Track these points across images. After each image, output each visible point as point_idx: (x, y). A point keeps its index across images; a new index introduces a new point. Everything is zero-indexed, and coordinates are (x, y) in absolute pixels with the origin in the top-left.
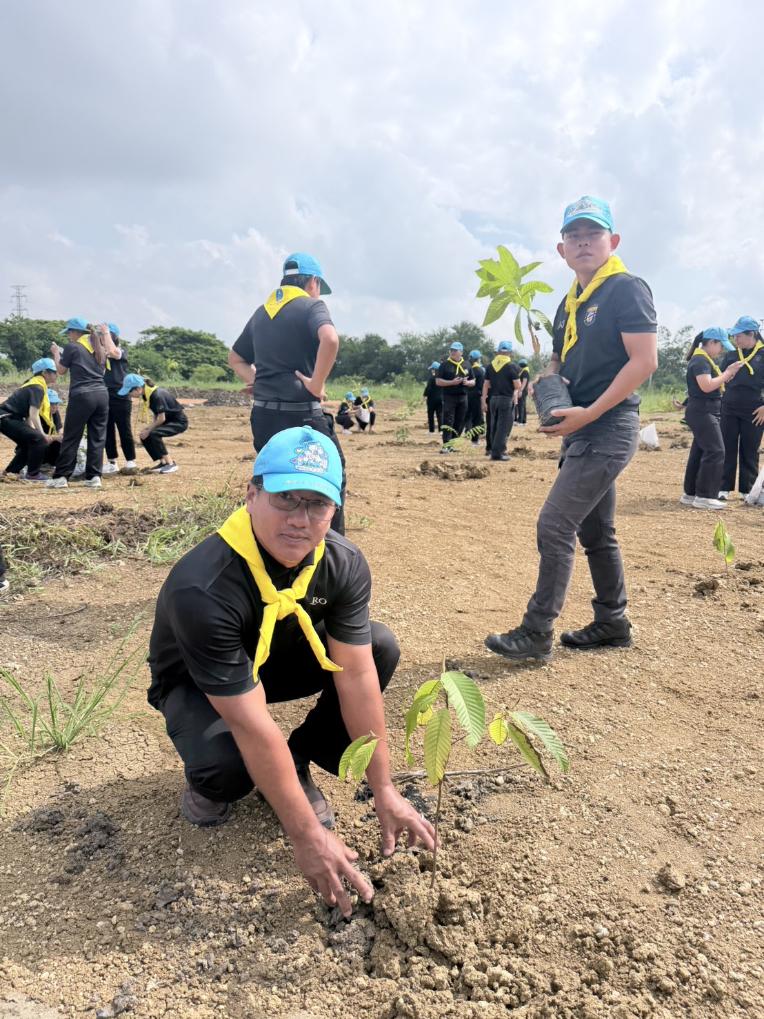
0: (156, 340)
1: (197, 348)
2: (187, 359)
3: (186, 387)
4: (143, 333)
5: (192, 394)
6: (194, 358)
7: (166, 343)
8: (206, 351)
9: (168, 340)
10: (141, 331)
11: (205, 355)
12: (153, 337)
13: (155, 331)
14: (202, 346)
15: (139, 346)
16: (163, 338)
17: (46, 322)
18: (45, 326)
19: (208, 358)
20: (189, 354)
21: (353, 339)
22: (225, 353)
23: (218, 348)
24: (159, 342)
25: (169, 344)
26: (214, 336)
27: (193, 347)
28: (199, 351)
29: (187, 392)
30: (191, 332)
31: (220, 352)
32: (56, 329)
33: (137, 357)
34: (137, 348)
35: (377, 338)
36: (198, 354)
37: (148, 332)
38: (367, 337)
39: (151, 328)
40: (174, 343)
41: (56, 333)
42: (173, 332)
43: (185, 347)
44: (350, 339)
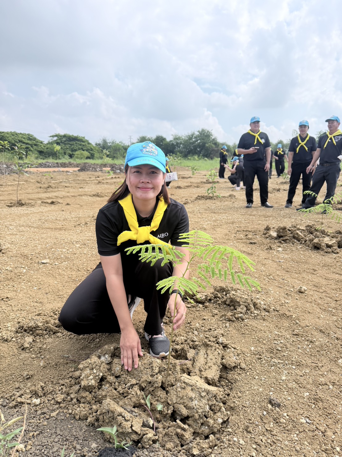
0: (57, 140)
1: (76, 143)
2: (72, 149)
3: (70, 162)
4: (51, 136)
5: (73, 165)
6: (75, 148)
7: (61, 141)
8: (81, 145)
9: (62, 140)
10: (50, 136)
11: (80, 147)
12: (55, 138)
13: (56, 136)
14: (79, 142)
15: (49, 143)
16: (60, 139)
17: (3, 132)
18: (2, 134)
19: (81, 148)
20: (73, 146)
21: (150, 138)
22: (89, 145)
23: (86, 143)
24: (58, 141)
25: (63, 142)
26: (84, 138)
27: (74, 143)
28: (77, 145)
29: (71, 164)
30: (73, 136)
31: (87, 145)
32: (8, 135)
33: (47, 148)
34: (47, 144)
35: (162, 137)
36: (77, 146)
37: (53, 136)
38: (157, 137)
39: (55, 134)
40: (65, 141)
41: (8, 137)
42: (65, 136)
43: (70, 143)
44: (149, 138)
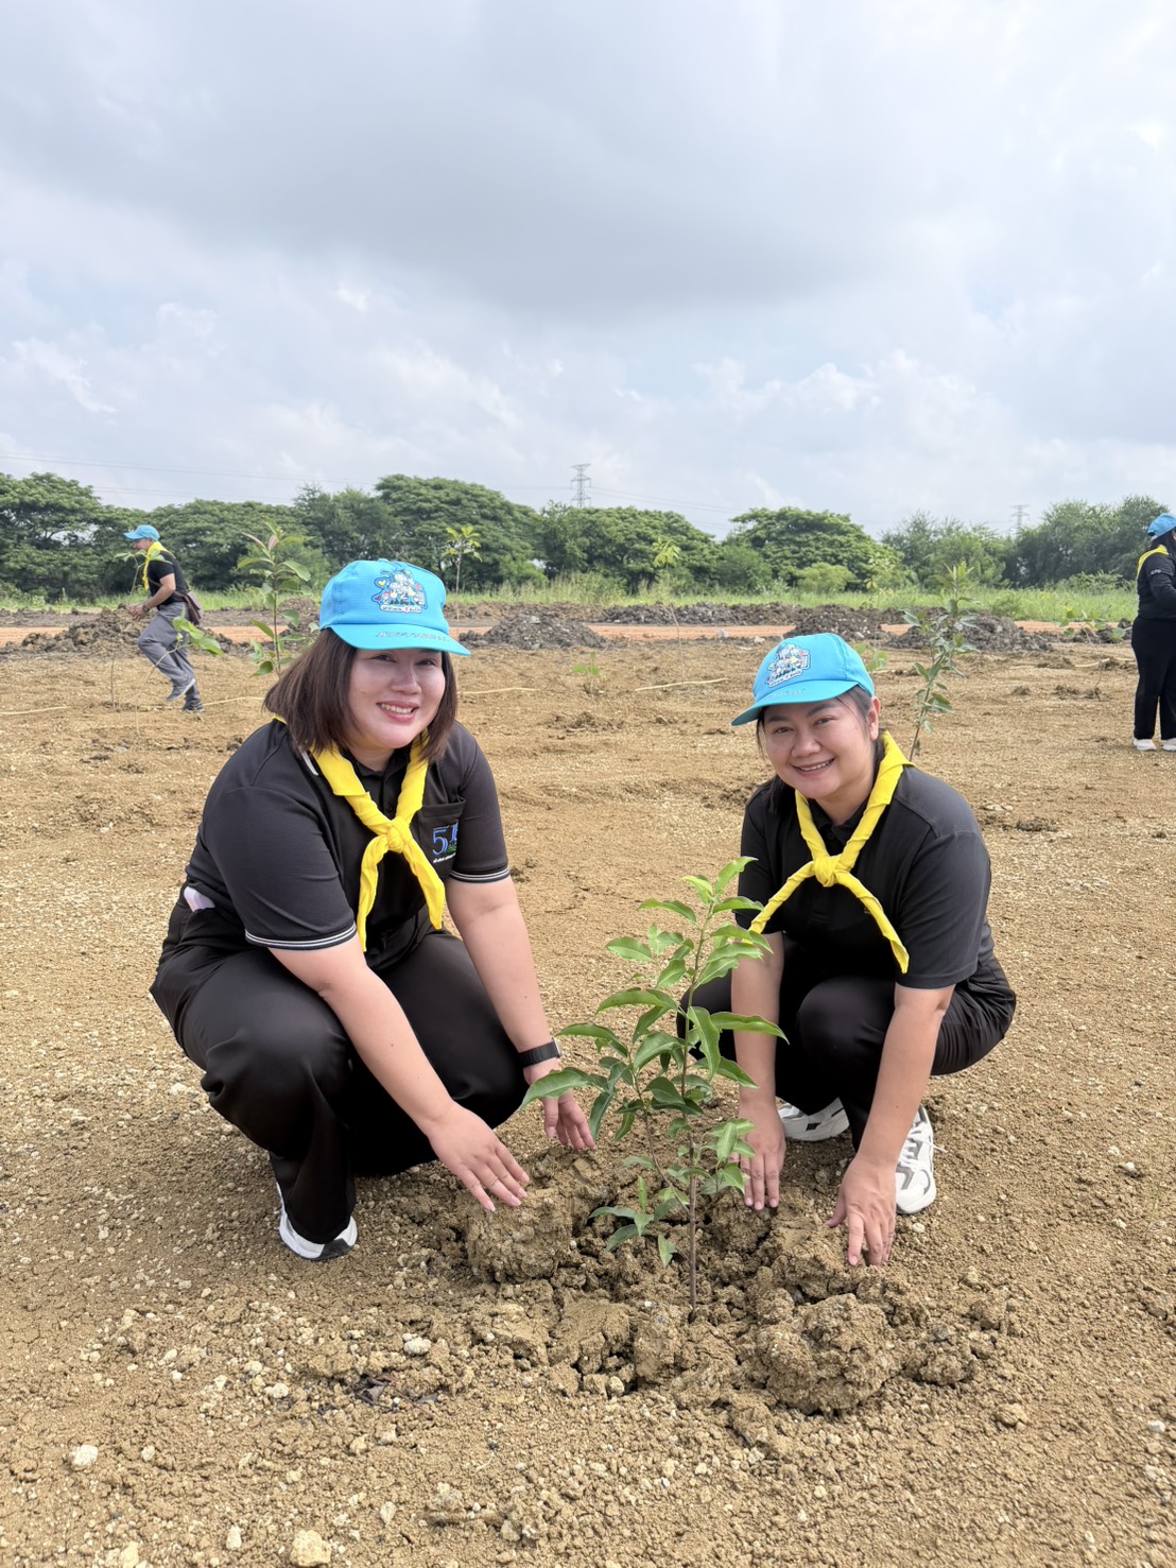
0: (755, 530)
1: (817, 540)
2: (799, 558)
3: (777, 604)
4: (736, 520)
6: (811, 556)
7: (769, 534)
8: (831, 544)
9: (773, 528)
10: (733, 517)
11: (830, 551)
12: (751, 525)
13: (754, 517)
14: (825, 535)
15: (729, 542)
16: (765, 526)
17: (597, 511)
18: (593, 518)
19: (833, 555)
20: (804, 549)
21: (1098, 509)
22: (862, 544)
23: (851, 537)
24: (758, 533)
25: (774, 535)
26: (846, 519)
27: (811, 537)
28: (820, 544)
29: (777, 612)
30: (809, 514)
31: (854, 544)
33: (722, 558)
34: (724, 544)
35: (1148, 503)
36: (817, 548)
37: (744, 520)
39: (749, 512)
40: (782, 533)
41: (608, 526)
42: (781, 516)
43: (798, 539)
